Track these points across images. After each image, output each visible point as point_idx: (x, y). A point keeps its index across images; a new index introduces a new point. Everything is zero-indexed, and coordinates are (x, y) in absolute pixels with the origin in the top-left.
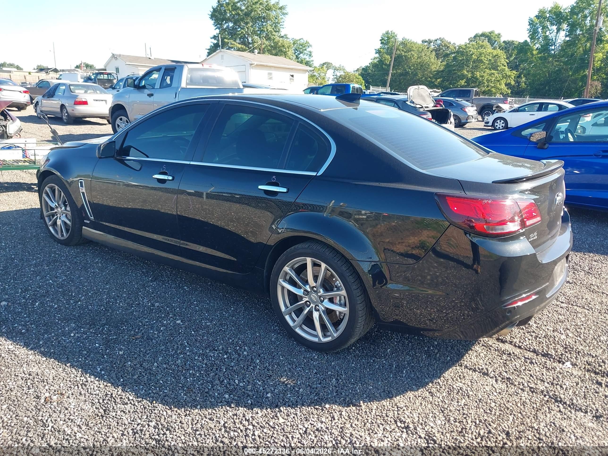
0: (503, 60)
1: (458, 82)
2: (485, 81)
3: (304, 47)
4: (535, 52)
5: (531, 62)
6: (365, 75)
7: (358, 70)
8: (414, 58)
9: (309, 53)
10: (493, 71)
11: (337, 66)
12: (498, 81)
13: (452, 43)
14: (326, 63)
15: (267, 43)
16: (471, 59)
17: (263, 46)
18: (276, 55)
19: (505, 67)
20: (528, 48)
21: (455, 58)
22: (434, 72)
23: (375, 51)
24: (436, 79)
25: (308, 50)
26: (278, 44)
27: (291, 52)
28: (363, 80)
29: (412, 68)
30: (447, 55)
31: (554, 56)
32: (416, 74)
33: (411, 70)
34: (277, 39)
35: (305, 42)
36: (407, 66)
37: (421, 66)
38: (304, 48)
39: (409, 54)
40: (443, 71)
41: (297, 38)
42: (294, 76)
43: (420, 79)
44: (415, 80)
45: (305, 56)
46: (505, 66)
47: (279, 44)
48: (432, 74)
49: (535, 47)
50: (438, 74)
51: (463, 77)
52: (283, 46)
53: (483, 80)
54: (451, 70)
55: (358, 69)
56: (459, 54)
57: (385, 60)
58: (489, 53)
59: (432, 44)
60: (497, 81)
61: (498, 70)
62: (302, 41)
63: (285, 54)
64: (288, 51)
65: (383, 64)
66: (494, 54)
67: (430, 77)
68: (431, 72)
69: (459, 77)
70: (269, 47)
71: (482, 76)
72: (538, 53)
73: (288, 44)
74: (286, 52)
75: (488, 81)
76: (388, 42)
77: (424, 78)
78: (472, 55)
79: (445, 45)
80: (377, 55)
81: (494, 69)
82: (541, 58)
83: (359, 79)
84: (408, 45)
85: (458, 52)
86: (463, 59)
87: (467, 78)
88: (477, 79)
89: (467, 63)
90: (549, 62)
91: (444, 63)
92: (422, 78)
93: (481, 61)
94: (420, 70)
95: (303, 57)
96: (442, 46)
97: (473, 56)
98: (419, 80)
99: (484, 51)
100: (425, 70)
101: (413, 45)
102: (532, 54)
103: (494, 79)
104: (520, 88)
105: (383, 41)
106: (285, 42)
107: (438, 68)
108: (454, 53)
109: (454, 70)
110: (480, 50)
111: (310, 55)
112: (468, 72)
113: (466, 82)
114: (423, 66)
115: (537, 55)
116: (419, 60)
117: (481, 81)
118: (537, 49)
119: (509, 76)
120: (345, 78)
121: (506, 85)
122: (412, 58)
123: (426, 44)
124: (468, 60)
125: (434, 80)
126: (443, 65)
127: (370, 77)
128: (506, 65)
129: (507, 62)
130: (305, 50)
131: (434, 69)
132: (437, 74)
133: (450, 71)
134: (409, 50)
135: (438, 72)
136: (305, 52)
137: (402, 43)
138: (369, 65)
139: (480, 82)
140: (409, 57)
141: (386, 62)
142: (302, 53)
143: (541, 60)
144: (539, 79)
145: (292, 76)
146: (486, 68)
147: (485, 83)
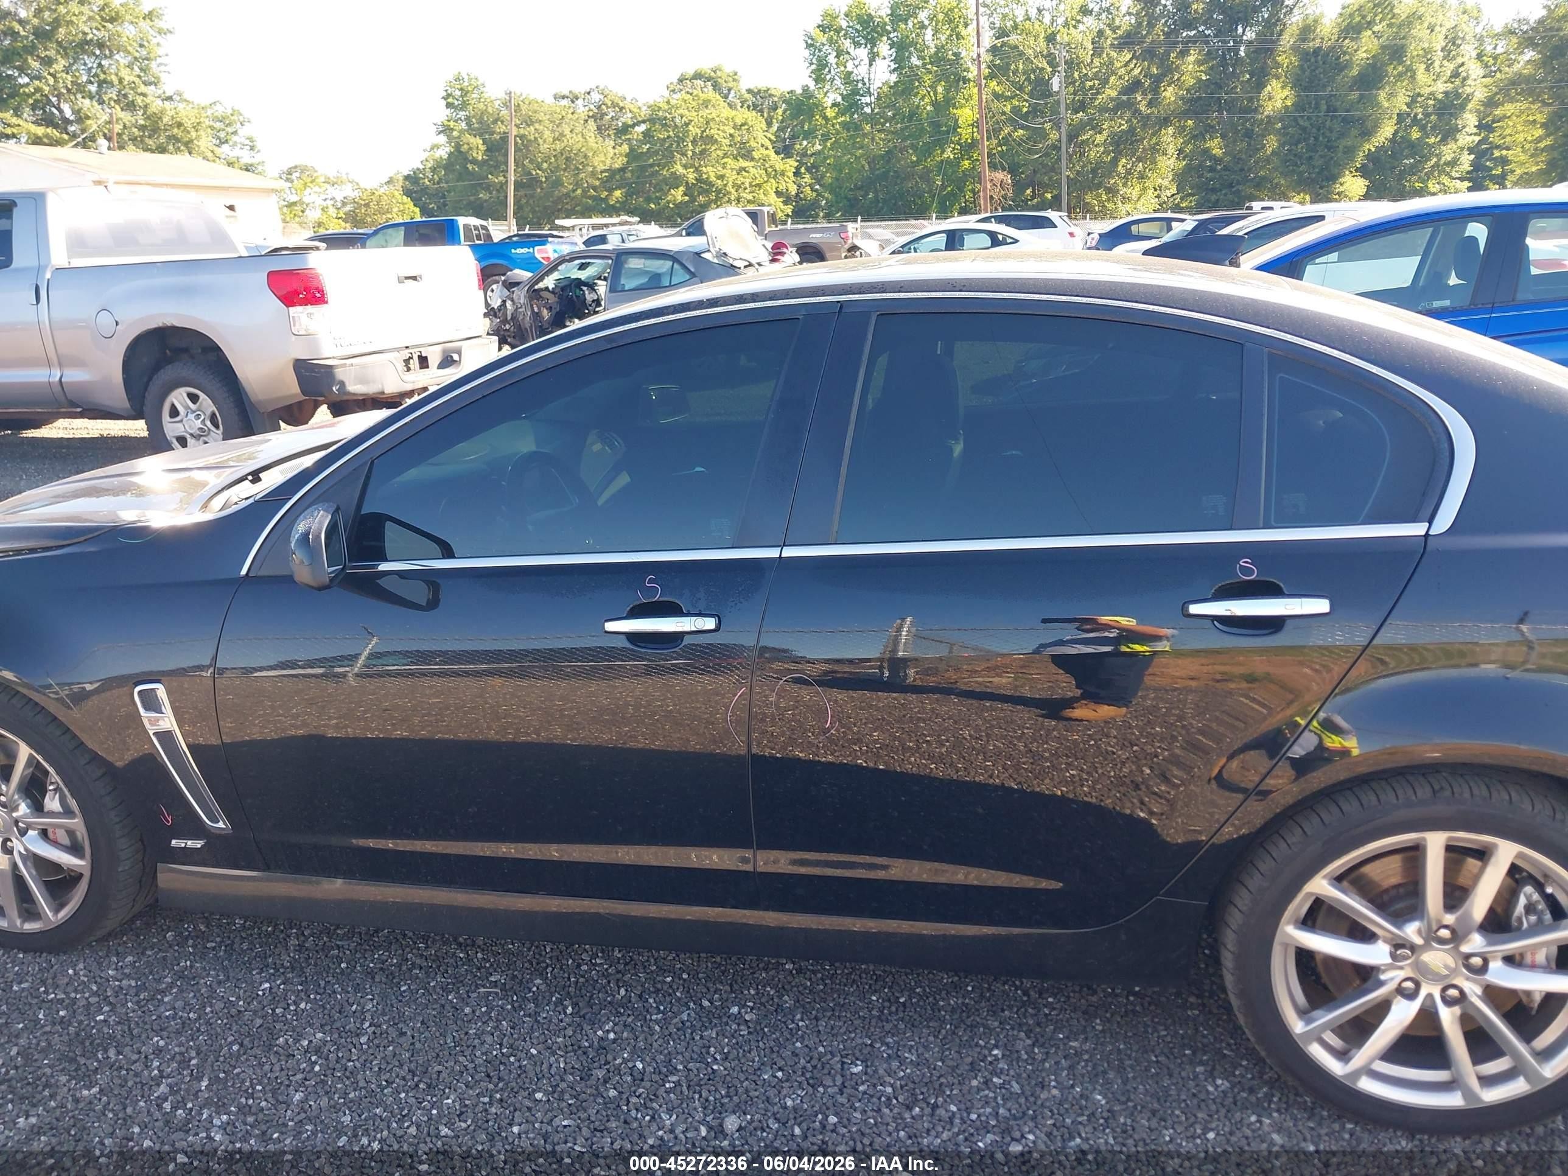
0: (761, 136)
1: (666, 194)
2: (729, 188)
3: (229, 125)
4: (830, 113)
5: (825, 138)
6: (415, 192)
7: (390, 182)
8: (545, 141)
9: (247, 142)
10: (743, 163)
11: (332, 174)
12: (759, 186)
13: (629, 99)
14: (296, 167)
15: (126, 117)
16: (688, 137)
17: (118, 128)
18: (162, 150)
19: (767, 152)
20: (814, 104)
21: (647, 134)
22: (602, 172)
23: (434, 128)
24: (611, 191)
25: (244, 132)
26: (160, 118)
27: (205, 142)
28: (415, 205)
29: (545, 165)
30: (625, 129)
31: (872, 119)
32: (558, 183)
33: (543, 171)
34: (156, 105)
35: (230, 111)
36: (531, 162)
37: (567, 159)
38: (230, 130)
39: (530, 132)
40: (622, 170)
41: (205, 102)
42: (236, 208)
43: (572, 195)
44: (559, 198)
45: (237, 148)
46: (767, 149)
47: (165, 120)
48: (598, 179)
49: (828, 102)
50: (613, 177)
51: (675, 181)
52: (180, 125)
53: (725, 185)
54: (644, 166)
55: (391, 178)
56: (654, 124)
57: (471, 149)
58: (727, 119)
59: (580, 102)
60: (756, 186)
61: (753, 159)
62: (218, 107)
63: (189, 146)
64: (198, 138)
65: (466, 159)
66: (739, 121)
67: (595, 188)
68: (593, 174)
69: (665, 181)
70: (135, 130)
71: (721, 177)
72: (837, 114)
73: (193, 120)
74: (191, 141)
75: (738, 187)
76: (464, 102)
77: (579, 191)
78: (687, 125)
79: (614, 105)
80: (442, 139)
81: (744, 157)
82: (844, 125)
83: (404, 204)
84: (524, 107)
85: (651, 120)
86: (669, 137)
87: (687, 183)
88: (711, 185)
89: (678, 145)
90: (865, 135)
91: (625, 148)
92: (574, 191)
93: (711, 140)
94: (565, 170)
95: (232, 154)
96: (608, 107)
97: (690, 127)
98: (567, 195)
99: (714, 115)
100: (578, 169)
101: (535, 107)
102: (825, 118)
103: (748, 181)
104: (801, 199)
105: (450, 100)
106: (182, 114)
107: (608, 162)
108: (644, 122)
109: (652, 166)
110: (704, 113)
111: (252, 148)
112: (685, 167)
113: (685, 194)
114: (570, 160)
115: (835, 118)
116: (559, 146)
117: (721, 190)
118: (834, 105)
119: (783, 174)
120: (367, 205)
121: (778, 193)
122: (540, 141)
123: (565, 102)
124: (680, 140)
125: (604, 194)
126: (621, 155)
127: (431, 196)
128: (770, 147)
129: (770, 140)
130: (235, 133)
131: (601, 167)
132: (609, 179)
133: (643, 169)
134: (529, 122)
135: (612, 172)
136: (235, 138)
137: (506, 104)
138: (421, 167)
139: (718, 191)
140: (532, 138)
141: (475, 155)
142: (226, 141)
143: (848, 130)
144: (849, 176)
145: (231, 208)
146: (725, 156)
147: (729, 193)
